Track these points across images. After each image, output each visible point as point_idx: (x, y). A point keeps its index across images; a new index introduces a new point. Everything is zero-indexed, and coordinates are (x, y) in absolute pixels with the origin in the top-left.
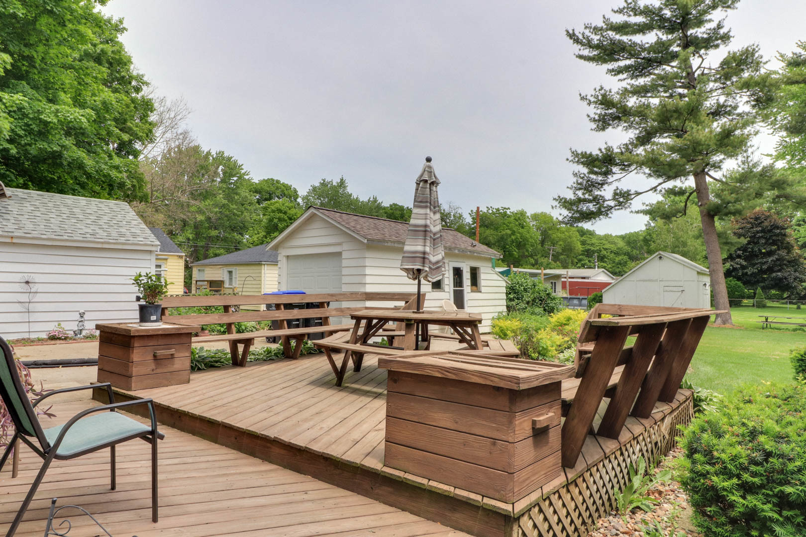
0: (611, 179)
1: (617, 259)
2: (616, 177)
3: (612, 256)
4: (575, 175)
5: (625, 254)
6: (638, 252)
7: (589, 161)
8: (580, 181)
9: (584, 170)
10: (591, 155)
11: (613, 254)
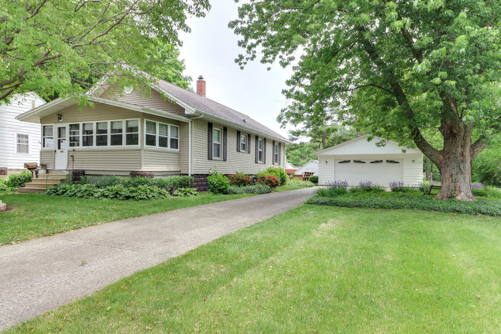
0: (299, 137)
1: (295, 158)
2: (300, 137)
3: (293, 156)
4: (289, 136)
5: (298, 156)
6: (304, 155)
7: (294, 133)
8: (290, 138)
9: (291, 135)
10: (294, 131)
11: (293, 155)
